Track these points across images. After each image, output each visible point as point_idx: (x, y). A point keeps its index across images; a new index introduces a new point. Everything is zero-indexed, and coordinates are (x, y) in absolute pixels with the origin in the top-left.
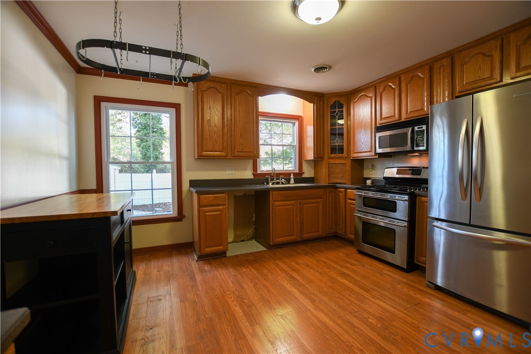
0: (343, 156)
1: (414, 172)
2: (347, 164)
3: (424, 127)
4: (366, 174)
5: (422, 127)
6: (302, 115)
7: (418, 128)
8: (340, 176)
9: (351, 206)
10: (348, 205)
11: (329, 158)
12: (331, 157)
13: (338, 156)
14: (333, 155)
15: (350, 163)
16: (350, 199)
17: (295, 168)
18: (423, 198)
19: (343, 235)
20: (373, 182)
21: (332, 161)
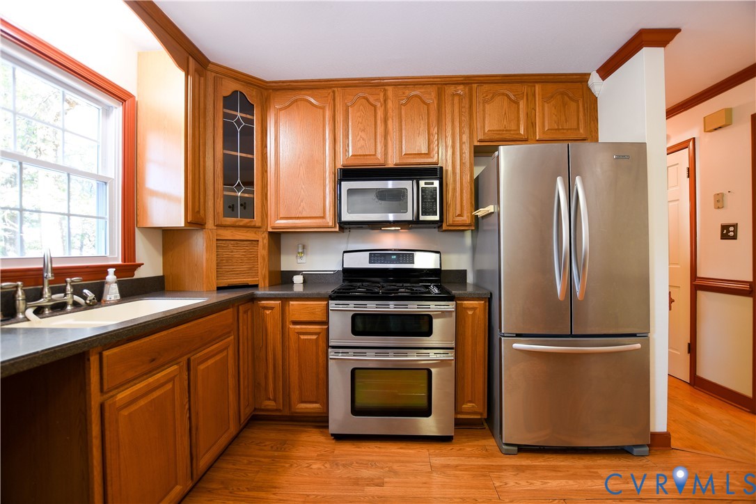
0: (253, 224)
1: (401, 258)
2: (260, 243)
3: (436, 183)
4: (288, 263)
5: (433, 184)
6: (133, 92)
7: (426, 184)
8: (245, 267)
9: (302, 337)
10: (293, 337)
11: (219, 226)
12: (224, 223)
13: (241, 224)
14: (230, 220)
15: (266, 241)
16: (295, 323)
17: (112, 251)
18: (465, 302)
19: (280, 411)
20: (309, 279)
21: (228, 234)
